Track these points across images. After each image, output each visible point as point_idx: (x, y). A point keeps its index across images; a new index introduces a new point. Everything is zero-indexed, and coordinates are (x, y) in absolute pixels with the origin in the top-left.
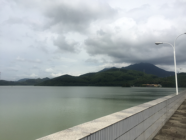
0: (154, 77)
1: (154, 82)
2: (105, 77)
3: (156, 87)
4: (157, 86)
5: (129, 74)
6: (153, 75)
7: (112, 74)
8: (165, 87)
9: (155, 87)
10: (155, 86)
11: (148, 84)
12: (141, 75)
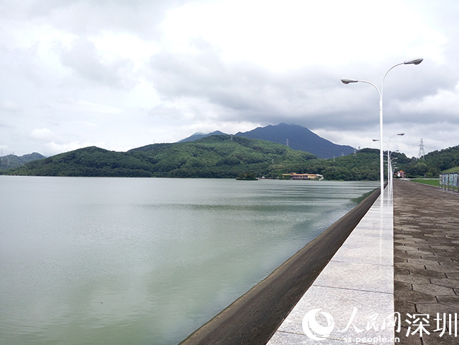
0: (308, 158)
1: (308, 169)
2: (195, 156)
3: (312, 179)
4: (313, 177)
5: (254, 148)
6: (306, 153)
7: (212, 149)
8: (329, 180)
9: (309, 179)
10: (308, 177)
11: (295, 174)
12: (281, 153)
